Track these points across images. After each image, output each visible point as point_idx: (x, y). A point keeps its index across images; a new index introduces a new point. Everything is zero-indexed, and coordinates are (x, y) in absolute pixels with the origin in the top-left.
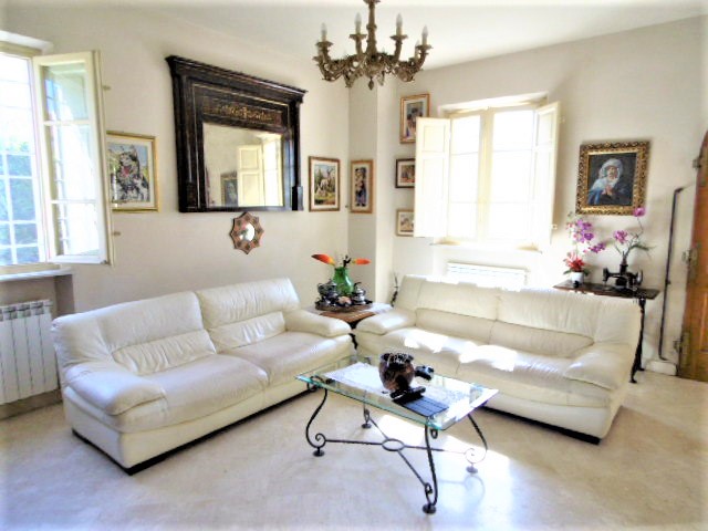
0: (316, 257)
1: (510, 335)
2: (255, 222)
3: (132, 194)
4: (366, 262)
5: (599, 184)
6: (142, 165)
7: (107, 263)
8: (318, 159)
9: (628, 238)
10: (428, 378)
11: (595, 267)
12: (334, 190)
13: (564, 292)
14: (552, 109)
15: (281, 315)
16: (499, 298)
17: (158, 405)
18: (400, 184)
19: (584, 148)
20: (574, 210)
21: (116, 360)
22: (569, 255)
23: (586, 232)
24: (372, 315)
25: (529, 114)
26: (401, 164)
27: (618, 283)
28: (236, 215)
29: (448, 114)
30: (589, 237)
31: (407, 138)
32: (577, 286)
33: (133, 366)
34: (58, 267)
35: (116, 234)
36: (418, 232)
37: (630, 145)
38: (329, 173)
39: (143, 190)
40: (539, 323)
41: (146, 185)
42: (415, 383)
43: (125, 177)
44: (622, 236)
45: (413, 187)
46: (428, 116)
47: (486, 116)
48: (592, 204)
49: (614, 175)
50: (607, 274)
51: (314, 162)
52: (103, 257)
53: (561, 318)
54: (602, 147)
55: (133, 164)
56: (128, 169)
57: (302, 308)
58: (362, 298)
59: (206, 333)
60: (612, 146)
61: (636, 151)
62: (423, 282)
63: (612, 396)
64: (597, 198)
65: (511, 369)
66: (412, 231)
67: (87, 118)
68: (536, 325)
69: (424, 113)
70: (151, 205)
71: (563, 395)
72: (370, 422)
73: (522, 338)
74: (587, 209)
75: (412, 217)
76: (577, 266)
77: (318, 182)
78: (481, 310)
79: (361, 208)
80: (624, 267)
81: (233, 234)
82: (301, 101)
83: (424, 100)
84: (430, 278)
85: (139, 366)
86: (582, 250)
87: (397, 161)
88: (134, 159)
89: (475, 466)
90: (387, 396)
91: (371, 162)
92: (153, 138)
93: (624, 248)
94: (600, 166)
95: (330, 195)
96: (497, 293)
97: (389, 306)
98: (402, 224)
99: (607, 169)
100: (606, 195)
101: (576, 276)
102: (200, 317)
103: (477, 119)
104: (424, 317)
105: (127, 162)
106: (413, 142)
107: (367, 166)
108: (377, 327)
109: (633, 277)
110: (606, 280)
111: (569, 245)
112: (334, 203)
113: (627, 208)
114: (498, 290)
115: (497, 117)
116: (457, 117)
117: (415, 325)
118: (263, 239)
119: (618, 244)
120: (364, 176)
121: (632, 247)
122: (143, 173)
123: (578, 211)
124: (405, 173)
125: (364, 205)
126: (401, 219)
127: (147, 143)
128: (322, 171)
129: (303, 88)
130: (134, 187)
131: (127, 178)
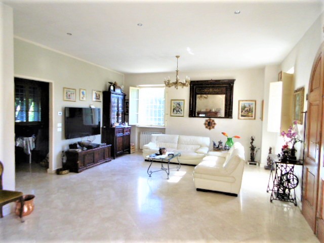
0: (223, 133)
4: (239, 138)
8: (243, 101)
12: (252, 112)
28: (207, 119)
38: (250, 106)
41: (181, 111)
51: (241, 102)
56: (178, 107)
59: (177, 145)
70: (182, 115)
77: (243, 109)
82: (233, 84)
88: (179, 105)
92: (184, 100)
95: (250, 113)
102: (177, 140)
112: (252, 117)
122: (181, 108)
127: (183, 101)
128: (246, 105)
129: (234, 78)
130: (179, 111)
131: (177, 109)
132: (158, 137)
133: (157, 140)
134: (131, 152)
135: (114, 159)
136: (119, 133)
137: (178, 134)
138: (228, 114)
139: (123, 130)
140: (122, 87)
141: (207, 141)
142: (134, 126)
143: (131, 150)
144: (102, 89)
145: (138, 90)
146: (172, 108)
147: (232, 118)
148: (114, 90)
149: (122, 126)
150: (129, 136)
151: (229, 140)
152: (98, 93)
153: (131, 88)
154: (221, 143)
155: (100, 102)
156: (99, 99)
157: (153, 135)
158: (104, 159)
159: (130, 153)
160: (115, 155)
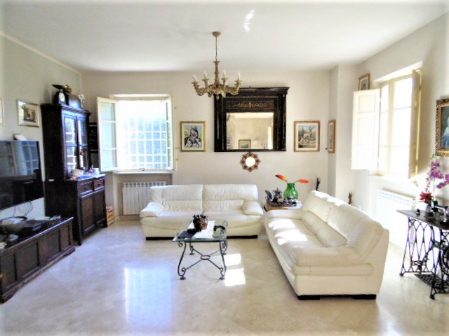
0: (277, 176)
2: (255, 157)
3: (195, 144)
4: (306, 182)
5: (447, 132)
6: (199, 133)
7: (173, 170)
8: (300, 122)
12: (315, 139)
19: (438, 102)
20: (434, 153)
21: (163, 204)
28: (245, 153)
29: (381, 86)
38: (311, 130)
39: (199, 143)
41: (200, 141)
46: (369, 88)
51: (297, 125)
55: (196, 133)
56: (194, 135)
59: (201, 202)
64: (447, 143)
70: (202, 149)
74: (440, 152)
77: (301, 135)
79: (331, 150)
81: (243, 162)
82: (286, 93)
83: (367, 78)
88: (197, 131)
91: (334, 122)
92: (203, 122)
95: (311, 142)
102: (201, 194)
105: (193, 132)
112: (314, 147)
120: (332, 131)
122: (199, 137)
123: (437, 154)
125: (332, 148)
127: (202, 125)
128: (305, 129)
129: (287, 86)
130: (196, 142)
131: (193, 138)
132: (163, 190)
133: (162, 196)
134: (108, 223)
135: (80, 244)
136: (85, 189)
137: (201, 184)
138: (280, 144)
139: (92, 183)
140: (82, 97)
141: (253, 191)
142: (110, 173)
143: (108, 220)
144: (39, 99)
145: (114, 104)
146: (184, 137)
147: (285, 150)
148: (67, 103)
149: (90, 176)
150: (103, 194)
151: (290, 186)
152: (32, 107)
153: (100, 101)
154: (279, 193)
155: (38, 127)
156: (33, 120)
157: (153, 187)
158: (60, 250)
159: (105, 225)
160: (81, 237)
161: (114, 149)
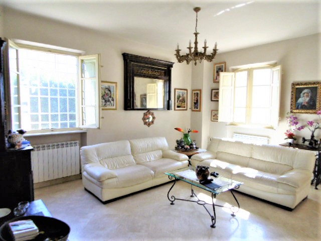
0: (176, 129)
1: (256, 164)
2: (152, 114)
3: (108, 103)
4: (197, 132)
5: (300, 100)
6: (112, 93)
7: (99, 128)
8: (178, 89)
9: (314, 124)
10: (215, 176)
11: (299, 137)
12: (185, 102)
13: (283, 147)
14: (278, 68)
15: (161, 151)
16: (252, 148)
17: (114, 180)
18: (213, 99)
19: (293, 84)
20: (289, 112)
21: (101, 163)
22: (287, 131)
23: (295, 121)
24: (198, 153)
25: (269, 70)
26: (213, 91)
27: (310, 144)
28: (145, 111)
29: (234, 70)
30: (296, 123)
31: (216, 81)
32: (290, 145)
33: (106, 166)
34: (82, 129)
35: (103, 118)
36: (220, 119)
37: (314, 83)
38: (183, 95)
39: (112, 102)
40: (269, 159)
41: (113, 100)
42: (210, 178)
43: (106, 97)
44: (311, 123)
45: (218, 101)
46: (225, 71)
47: (250, 72)
48: (297, 109)
49: (307, 96)
50: (304, 140)
51: (177, 91)
52: (98, 126)
53: (279, 157)
54: (302, 84)
55: (109, 92)
56: (107, 94)
57: (170, 149)
58: (194, 146)
59: (132, 157)
60: (306, 84)
61: (317, 85)
62: (220, 140)
63: (297, 190)
64: (300, 106)
65: (254, 177)
66: (217, 119)
67: (95, 77)
68: (268, 160)
69: (224, 70)
70: (114, 107)
71: (275, 189)
72: (193, 195)
73: (262, 165)
74: (295, 111)
75: (218, 113)
76: (291, 136)
77: (178, 99)
78: (244, 153)
79: (196, 109)
80: (313, 136)
81: (144, 119)
82: (172, 67)
83: (223, 65)
84: (223, 139)
85: (108, 166)
86: (293, 129)
87: (212, 90)
88: (110, 91)
89: (235, 214)
90: (198, 182)
91: (200, 90)
92: (116, 83)
93: (312, 128)
94: (301, 92)
95: (183, 104)
96: (252, 146)
97: (206, 150)
98: (214, 116)
99: (304, 94)
100: (304, 105)
101: (290, 141)
102: (130, 150)
103: (246, 73)
104: (220, 155)
105: (107, 92)
106: (218, 82)
107: (198, 92)
108: (200, 158)
109: (316, 141)
110: (304, 142)
111: (287, 127)
112: (184, 107)
113: (314, 111)
114: (252, 145)
115: (255, 72)
116: (238, 72)
117: (216, 158)
118: (155, 121)
119: (310, 127)
120: (198, 96)
121: (316, 129)
122: (112, 96)
123: (291, 112)
124: (215, 95)
125: (197, 108)
126: (213, 114)
127: (114, 85)
128: (180, 94)
130: (109, 101)
137: (127, 139)
145: (17, 51)
147: (171, 109)
151: (186, 136)
154: (183, 142)
161: (18, 106)
